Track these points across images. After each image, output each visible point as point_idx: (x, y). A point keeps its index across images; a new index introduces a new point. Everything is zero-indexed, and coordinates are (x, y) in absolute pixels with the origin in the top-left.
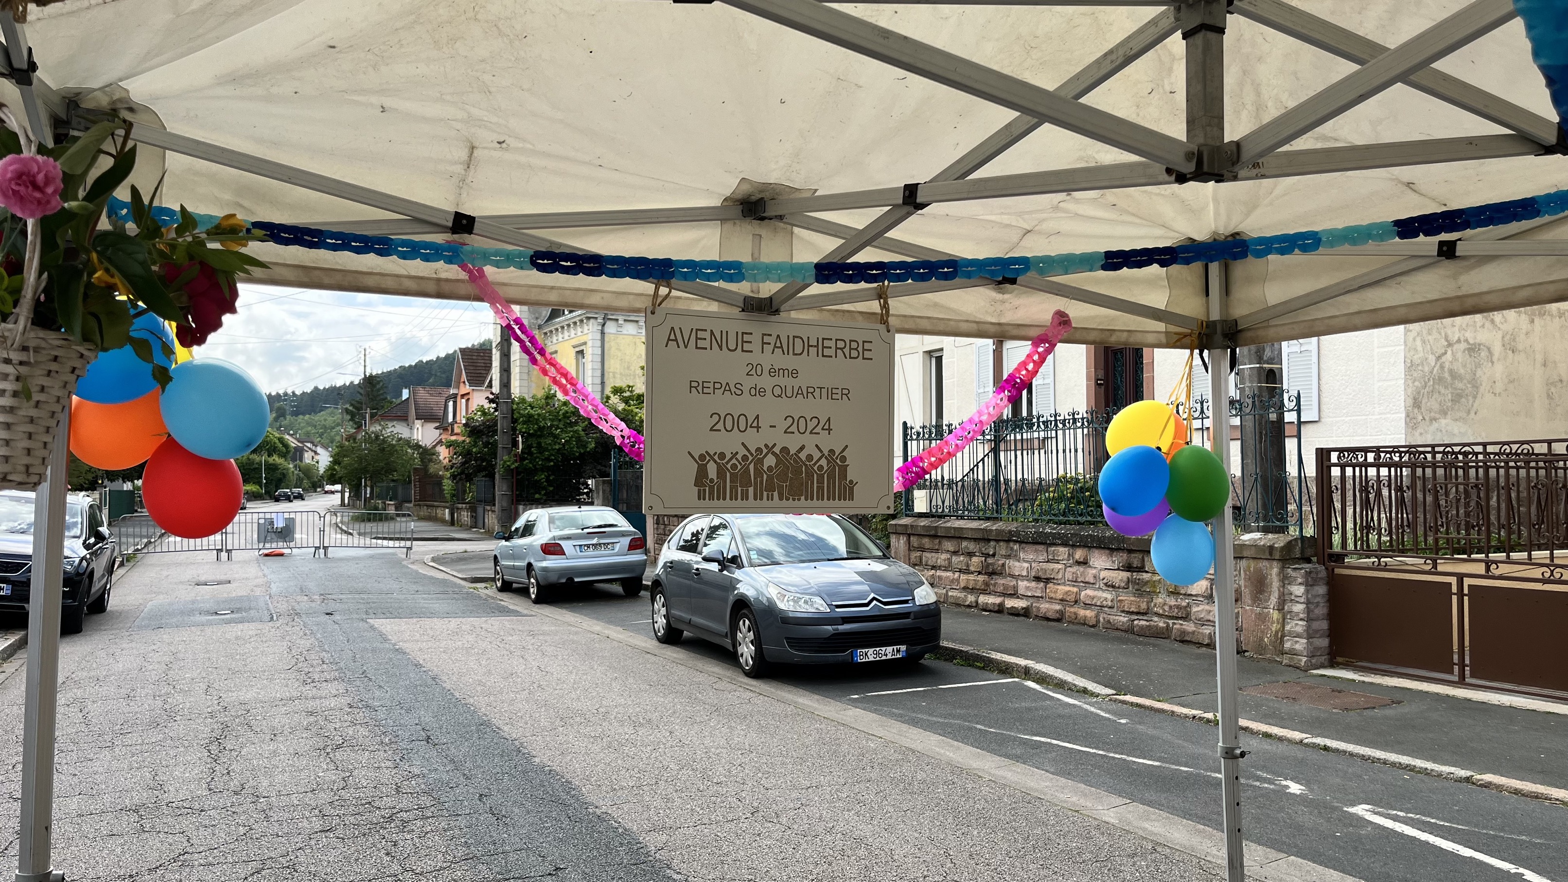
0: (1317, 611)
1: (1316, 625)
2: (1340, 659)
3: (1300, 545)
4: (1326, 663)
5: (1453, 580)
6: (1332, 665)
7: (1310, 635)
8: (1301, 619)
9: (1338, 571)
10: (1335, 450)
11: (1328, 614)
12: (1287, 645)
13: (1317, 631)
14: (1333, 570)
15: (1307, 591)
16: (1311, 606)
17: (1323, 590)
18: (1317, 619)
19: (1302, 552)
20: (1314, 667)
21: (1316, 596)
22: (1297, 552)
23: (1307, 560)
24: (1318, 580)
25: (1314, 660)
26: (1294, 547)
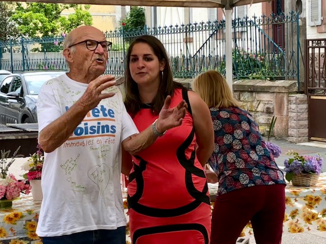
0: (302, 116)
1: (301, 123)
2: (312, 138)
3: (297, 86)
4: (307, 140)
6: (310, 140)
8: (295, 120)
9: (313, 97)
10: (311, 40)
11: (308, 118)
12: (289, 132)
13: (302, 126)
14: (310, 97)
15: (297, 107)
16: (299, 114)
17: (305, 106)
18: (302, 120)
19: (299, 89)
20: (300, 142)
21: (301, 109)
22: (296, 89)
23: (302, 93)
24: (302, 102)
25: (300, 139)
26: (294, 86)
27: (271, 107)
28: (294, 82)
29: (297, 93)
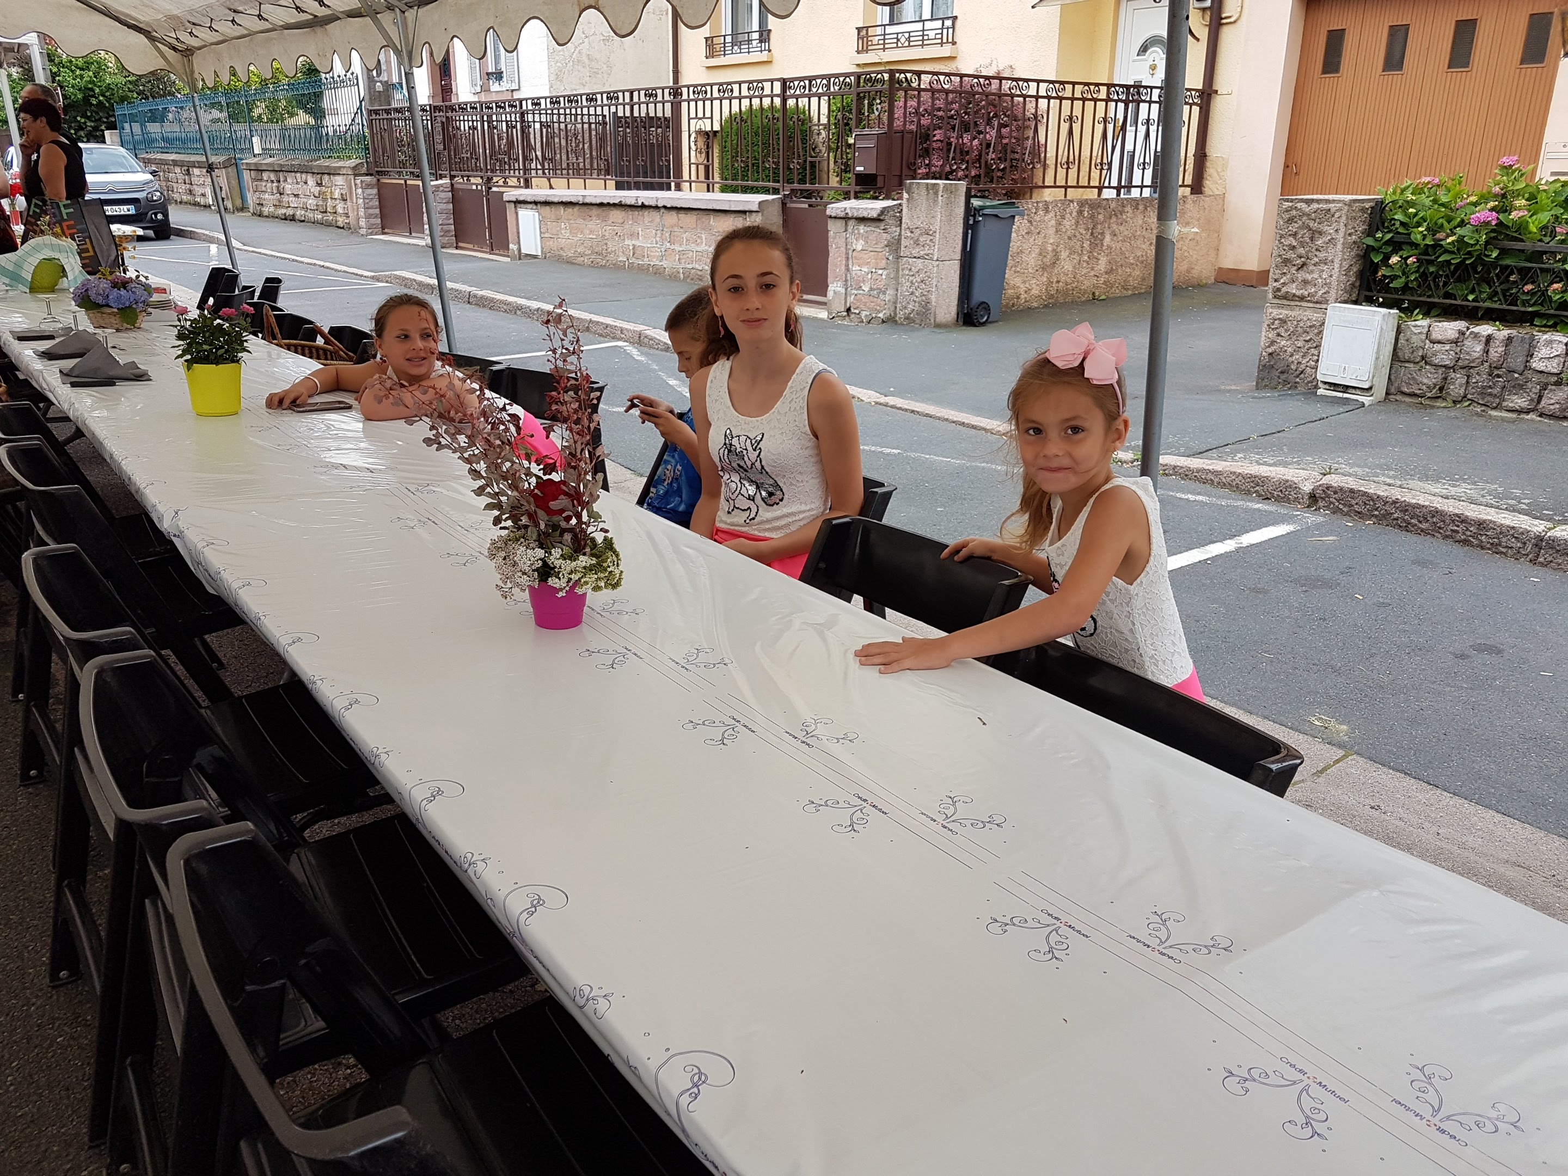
0: (371, 203)
1: (371, 211)
2: (389, 230)
3: (365, 166)
4: (380, 232)
5: (403, 182)
6: (384, 233)
7: (368, 217)
8: (365, 208)
9: (382, 181)
11: (379, 205)
12: (360, 223)
13: (371, 215)
14: (378, 180)
15: (363, 192)
16: (367, 201)
17: (375, 191)
18: (372, 208)
19: (368, 170)
20: (371, 234)
21: (370, 195)
22: (364, 170)
23: (371, 175)
24: (369, 186)
25: (370, 231)
26: (362, 167)
27: (344, 193)
28: (361, 161)
29: (367, 175)
